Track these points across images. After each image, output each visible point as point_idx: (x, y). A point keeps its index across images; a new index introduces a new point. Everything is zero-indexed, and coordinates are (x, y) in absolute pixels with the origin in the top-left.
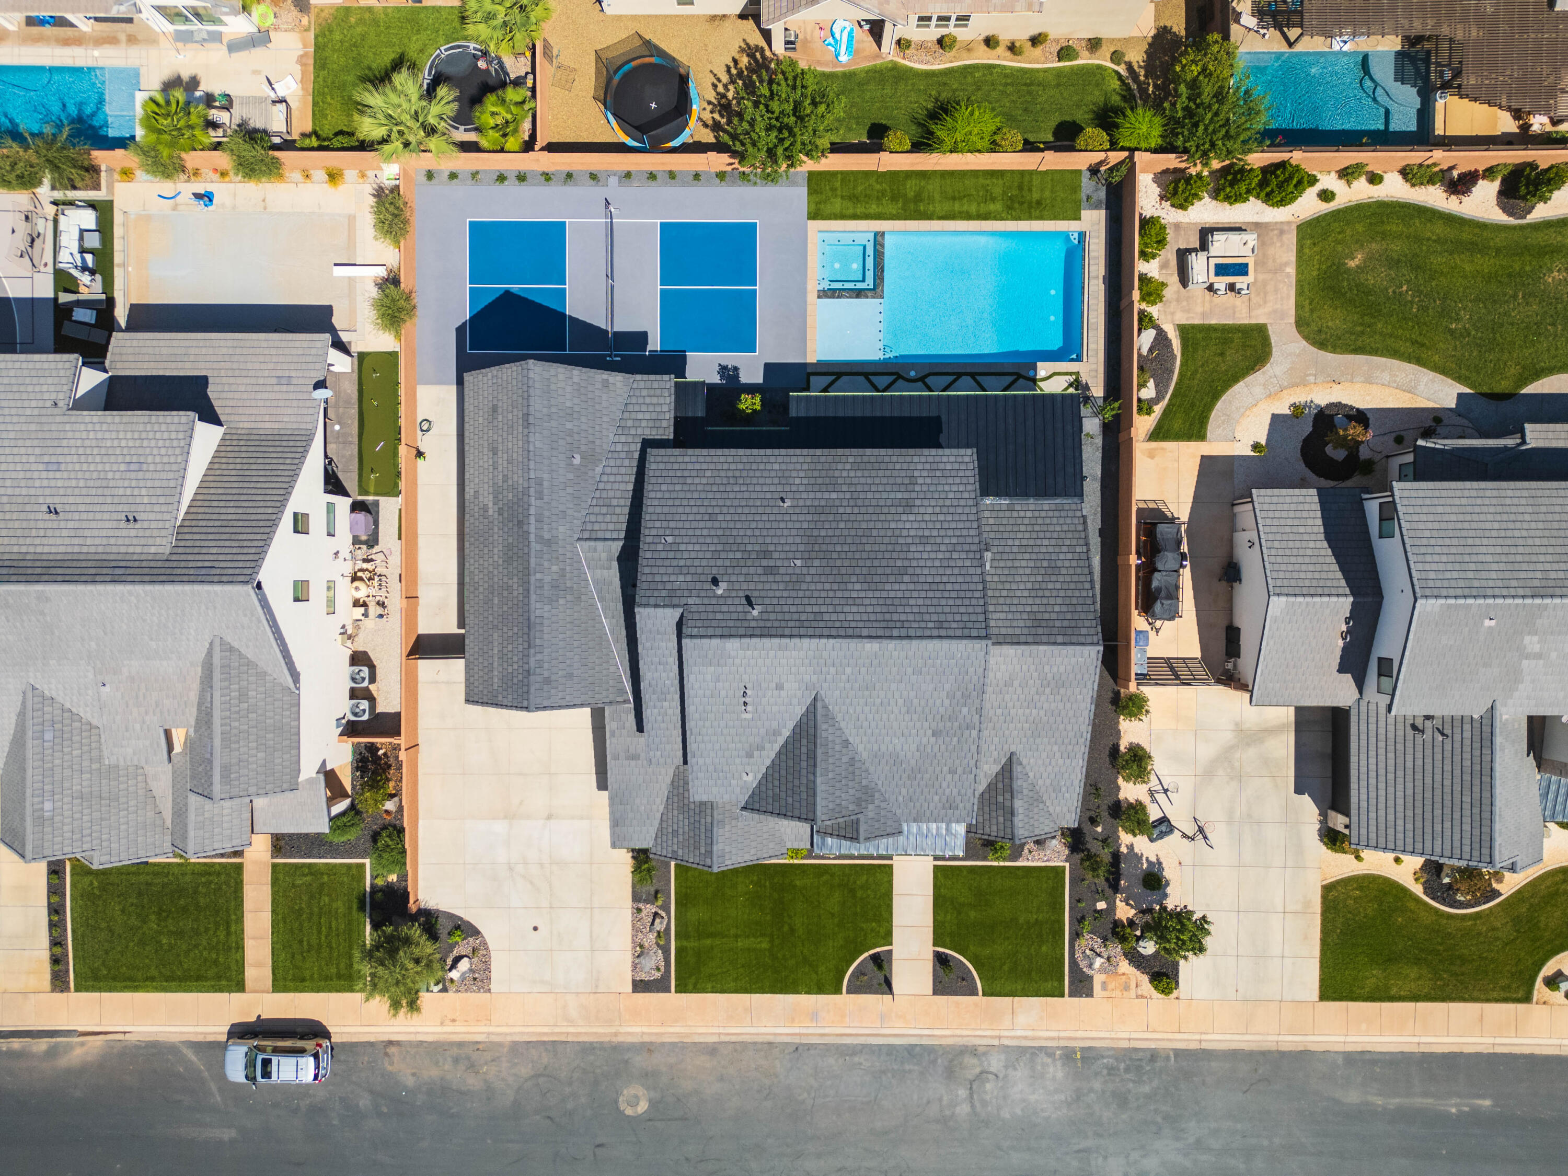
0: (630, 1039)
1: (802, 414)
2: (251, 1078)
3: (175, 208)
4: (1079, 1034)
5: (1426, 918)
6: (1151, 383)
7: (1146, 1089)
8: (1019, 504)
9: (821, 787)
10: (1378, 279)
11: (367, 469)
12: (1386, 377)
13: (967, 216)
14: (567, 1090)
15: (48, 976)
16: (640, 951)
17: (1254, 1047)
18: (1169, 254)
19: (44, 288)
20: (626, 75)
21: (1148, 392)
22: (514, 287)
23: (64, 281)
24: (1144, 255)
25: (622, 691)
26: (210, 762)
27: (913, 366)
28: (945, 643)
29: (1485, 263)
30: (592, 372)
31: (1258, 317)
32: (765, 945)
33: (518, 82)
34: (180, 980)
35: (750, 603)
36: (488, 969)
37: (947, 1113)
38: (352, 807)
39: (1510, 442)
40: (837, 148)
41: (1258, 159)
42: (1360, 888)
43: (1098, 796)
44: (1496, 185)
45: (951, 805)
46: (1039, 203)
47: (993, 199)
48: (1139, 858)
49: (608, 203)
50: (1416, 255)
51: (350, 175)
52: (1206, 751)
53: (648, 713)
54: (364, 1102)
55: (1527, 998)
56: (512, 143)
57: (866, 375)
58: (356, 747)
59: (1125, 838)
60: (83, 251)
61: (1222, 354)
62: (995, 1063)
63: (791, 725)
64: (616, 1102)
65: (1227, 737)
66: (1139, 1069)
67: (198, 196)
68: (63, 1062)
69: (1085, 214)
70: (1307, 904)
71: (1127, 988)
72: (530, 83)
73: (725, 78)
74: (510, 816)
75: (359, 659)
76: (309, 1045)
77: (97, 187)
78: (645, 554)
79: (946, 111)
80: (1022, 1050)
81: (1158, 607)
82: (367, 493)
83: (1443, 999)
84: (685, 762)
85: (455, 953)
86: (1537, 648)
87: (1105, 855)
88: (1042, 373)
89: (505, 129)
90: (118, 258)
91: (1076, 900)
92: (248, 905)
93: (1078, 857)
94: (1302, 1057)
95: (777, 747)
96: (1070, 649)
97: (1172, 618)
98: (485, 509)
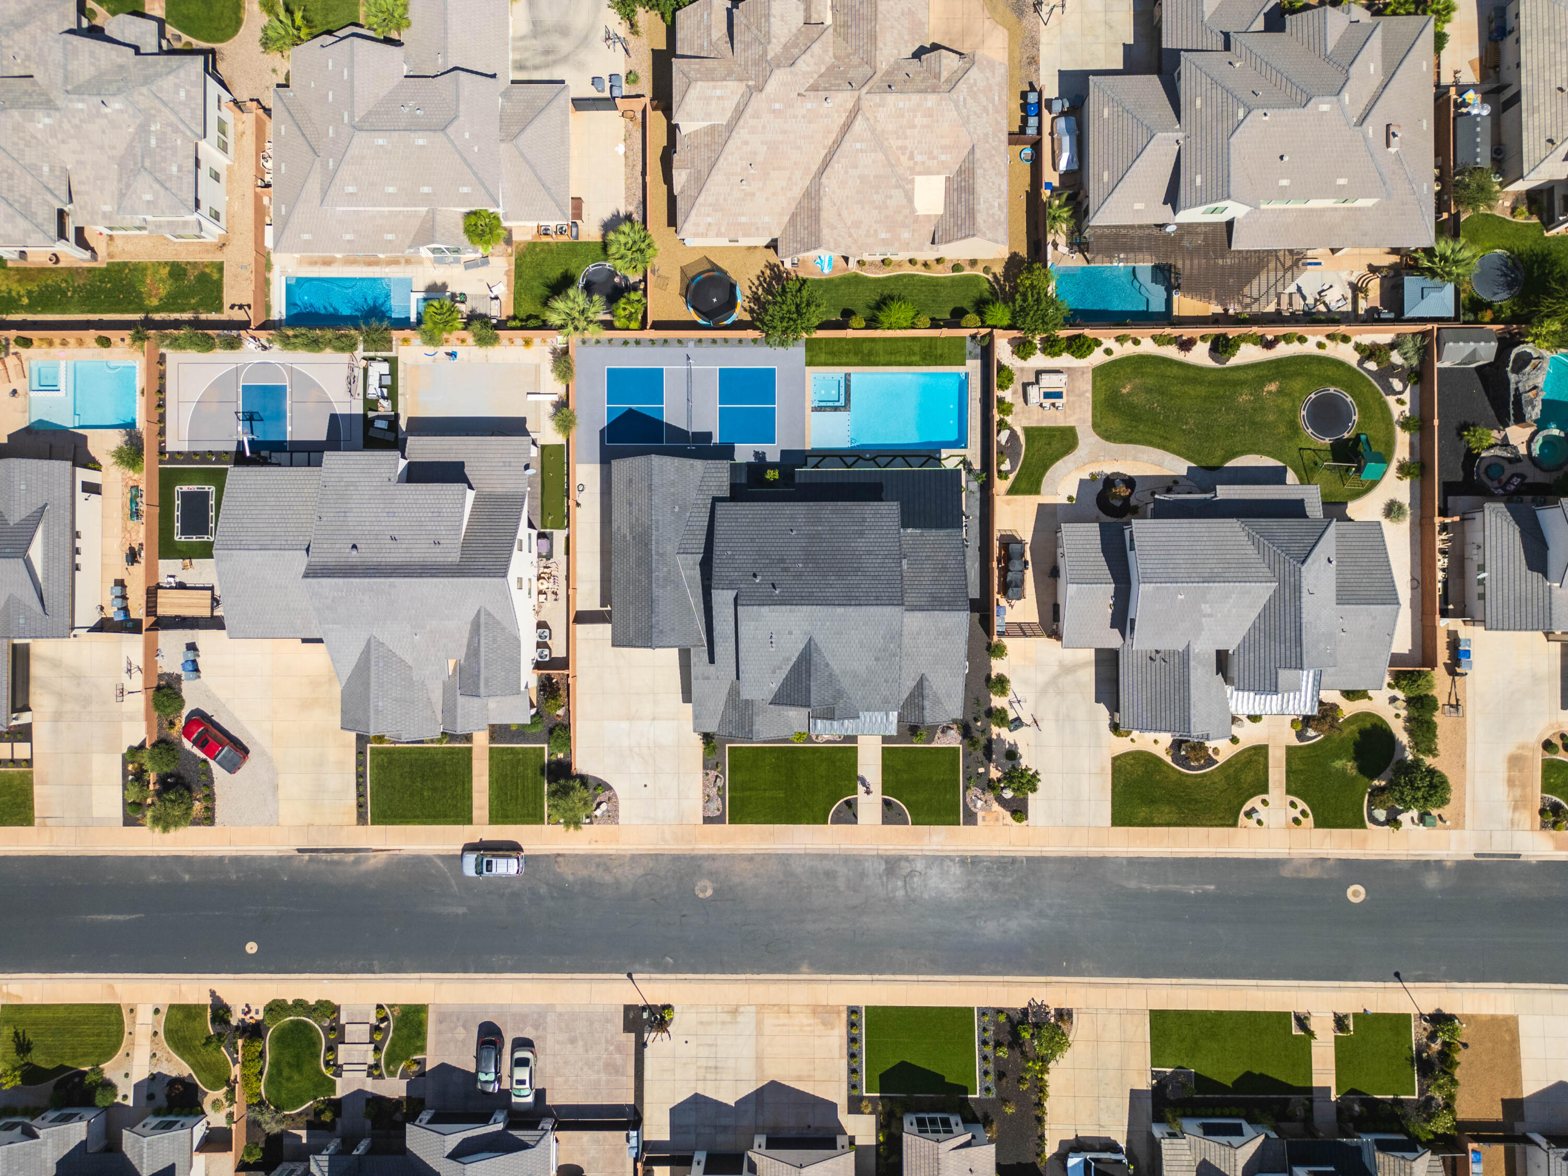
0: (701, 853)
1: (802, 481)
2: (479, 872)
3: (434, 361)
4: (969, 848)
5: (1174, 777)
6: (1008, 461)
7: (1009, 880)
8: (926, 532)
9: (813, 688)
10: (1140, 400)
11: (546, 513)
12: (1145, 457)
13: (900, 364)
14: (664, 883)
15: (355, 816)
16: (708, 799)
17: (1073, 855)
18: (1017, 386)
19: (358, 408)
20: (699, 283)
21: (1006, 466)
22: (633, 406)
23: (370, 404)
24: (1001, 387)
25: (701, 640)
26: (478, 676)
27: (868, 451)
28: (880, 608)
29: (1202, 390)
30: (684, 460)
31: (1070, 422)
32: (782, 795)
33: (634, 288)
34: (435, 817)
35: (774, 587)
36: (617, 810)
37: (891, 895)
38: (537, 713)
39: (1208, 496)
40: (823, 326)
41: (1063, 333)
42: (1134, 758)
43: (978, 705)
44: (1208, 345)
45: (886, 701)
46: (941, 356)
47: (914, 354)
48: (1003, 742)
49: (688, 358)
50: (1161, 386)
51: (537, 341)
52: (1042, 678)
53: (718, 650)
54: (543, 890)
55: (1235, 825)
56: (634, 325)
57: (840, 457)
58: (540, 677)
59: (995, 730)
60: (381, 387)
61: (1049, 444)
62: (920, 866)
63: (797, 654)
64: (693, 890)
65: (1054, 669)
66: (1005, 868)
67: (447, 354)
68: (363, 867)
69: (968, 362)
70: (1103, 769)
71: (997, 820)
72: (642, 286)
73: (757, 283)
74: (630, 718)
75: (542, 625)
76: (514, 854)
77: (390, 350)
78: (716, 561)
79: (885, 304)
80: (936, 858)
81: (1010, 592)
82: (546, 528)
83: (1185, 825)
84: (738, 678)
85: (598, 800)
86: (1209, 611)
87: (983, 741)
88: (944, 456)
89: (630, 318)
90: (400, 391)
91: (966, 767)
92: (475, 772)
93: (966, 741)
94: (1101, 862)
95: (789, 668)
96: (952, 613)
97: (1019, 599)
98: (625, 536)
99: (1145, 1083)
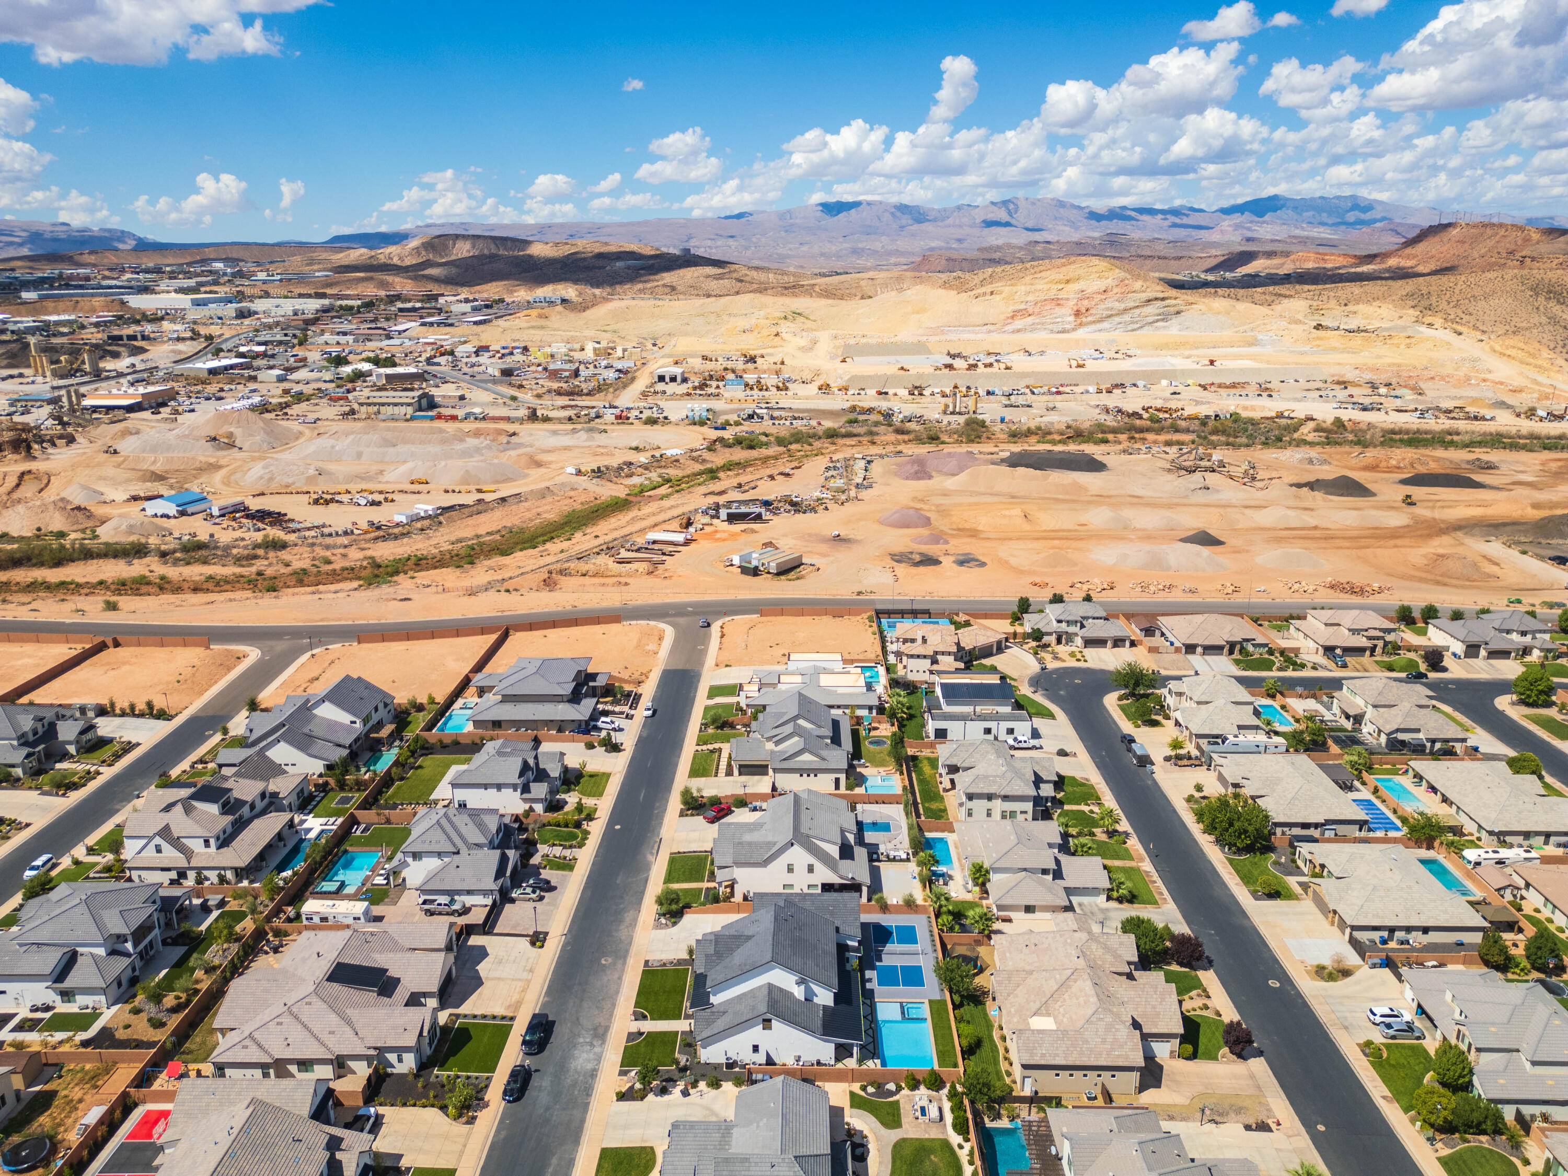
0: (628, 959)
1: (853, 997)
3: (909, 874)
4: (604, 1072)
10: (927, 1166)
15: (676, 851)
16: (660, 961)
19: (884, 851)
21: (871, 1089)
27: (875, 1026)
31: (905, 1126)
34: (670, 872)
37: (581, 1036)
42: (650, 1159)
48: (674, 1087)
57: (871, 1014)
59: (683, 1083)
61: (888, 1114)
64: (606, 956)
67: (914, 876)
70: (645, 1142)
71: (620, 1085)
77: (914, 859)
79: (972, 1023)
80: (600, 1057)
87: (676, 1078)
90: (892, 862)
92: (691, 884)
99: (404, 1163)
